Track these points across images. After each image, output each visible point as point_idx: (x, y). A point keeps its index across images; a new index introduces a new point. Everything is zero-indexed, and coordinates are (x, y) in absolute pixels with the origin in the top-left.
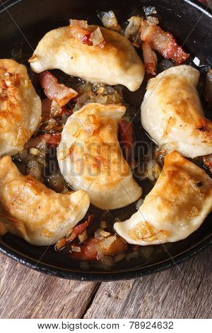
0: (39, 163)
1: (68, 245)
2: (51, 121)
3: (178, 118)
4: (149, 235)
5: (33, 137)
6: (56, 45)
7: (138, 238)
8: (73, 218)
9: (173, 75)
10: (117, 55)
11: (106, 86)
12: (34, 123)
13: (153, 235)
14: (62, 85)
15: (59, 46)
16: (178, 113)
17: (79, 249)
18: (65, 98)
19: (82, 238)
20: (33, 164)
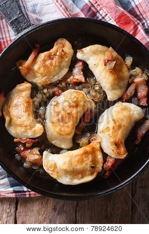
0: (43, 97)
1: (20, 143)
2: (64, 84)
3: (111, 131)
4: (52, 169)
5: (51, 84)
6: (95, 53)
7: (47, 166)
8: (30, 134)
9: (130, 108)
10: (115, 80)
11: (101, 88)
12: (56, 79)
13: (53, 171)
14: (82, 73)
15: (96, 54)
16: (113, 128)
17: (22, 149)
18: (78, 79)
19: (27, 145)
20: (39, 96)
